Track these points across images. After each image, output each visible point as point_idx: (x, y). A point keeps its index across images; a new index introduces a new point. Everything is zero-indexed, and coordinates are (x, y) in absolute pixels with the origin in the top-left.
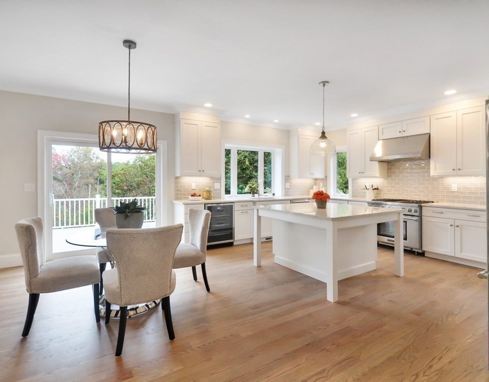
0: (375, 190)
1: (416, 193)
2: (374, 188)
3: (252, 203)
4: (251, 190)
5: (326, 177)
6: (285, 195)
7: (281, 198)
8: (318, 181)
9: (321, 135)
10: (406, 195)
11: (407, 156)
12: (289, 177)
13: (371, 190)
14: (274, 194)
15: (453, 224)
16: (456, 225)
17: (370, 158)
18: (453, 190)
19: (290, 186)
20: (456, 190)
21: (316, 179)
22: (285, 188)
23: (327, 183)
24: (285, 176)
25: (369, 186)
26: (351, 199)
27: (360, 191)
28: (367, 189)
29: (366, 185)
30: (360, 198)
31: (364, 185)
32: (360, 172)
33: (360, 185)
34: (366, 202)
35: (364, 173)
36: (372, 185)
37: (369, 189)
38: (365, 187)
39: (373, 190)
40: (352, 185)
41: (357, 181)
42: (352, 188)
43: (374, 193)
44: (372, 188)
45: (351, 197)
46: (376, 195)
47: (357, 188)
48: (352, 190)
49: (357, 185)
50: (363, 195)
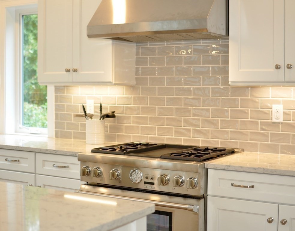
0: (107, 119)
1: (199, 126)
2: (104, 112)
10: (177, 133)
11: (175, 26)
15: (275, 218)
16: (280, 220)
18: (274, 120)
20: (281, 120)
25: (95, 107)
27: (73, 122)
28: (86, 116)
29: (84, 105)
30: (73, 139)
31: (82, 104)
32: (68, 68)
33: (73, 103)
34: (77, 156)
35: (76, 71)
36: (101, 105)
37: (93, 115)
38: (83, 111)
39: (102, 119)
40: (55, 105)
41: (67, 94)
42: (55, 113)
43: (106, 127)
44: (100, 114)
45: (52, 138)
46: (109, 133)
47: (66, 113)
48: (56, 119)
49: (66, 104)
50: (80, 131)
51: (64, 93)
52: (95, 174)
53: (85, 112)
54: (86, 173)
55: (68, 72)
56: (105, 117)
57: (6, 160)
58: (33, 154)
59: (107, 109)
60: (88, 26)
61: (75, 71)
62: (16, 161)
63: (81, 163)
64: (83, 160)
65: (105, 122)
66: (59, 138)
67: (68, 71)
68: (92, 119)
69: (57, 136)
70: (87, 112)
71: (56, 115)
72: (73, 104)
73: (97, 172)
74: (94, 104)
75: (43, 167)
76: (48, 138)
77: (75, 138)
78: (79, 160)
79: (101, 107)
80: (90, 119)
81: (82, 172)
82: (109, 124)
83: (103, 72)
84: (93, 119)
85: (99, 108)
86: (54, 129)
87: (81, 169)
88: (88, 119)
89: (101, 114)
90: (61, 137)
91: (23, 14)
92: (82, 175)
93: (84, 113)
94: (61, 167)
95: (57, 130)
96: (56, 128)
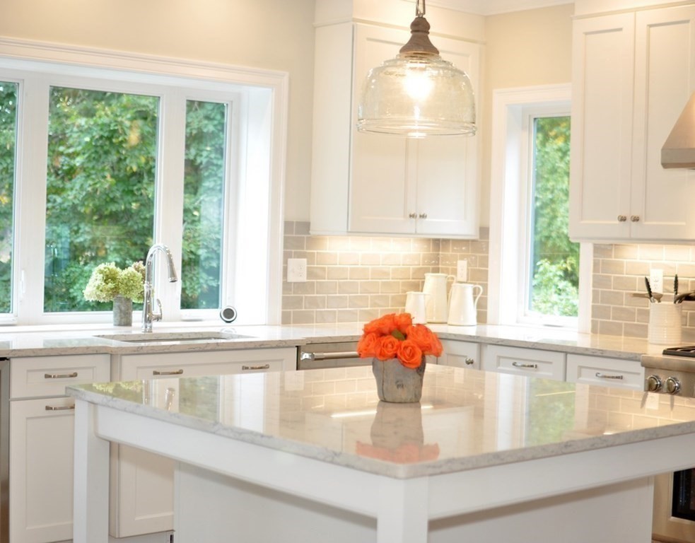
0: (686, 303)
2: (682, 291)
3: (103, 361)
4: (115, 291)
5: (484, 231)
6: (286, 320)
7: (262, 335)
8: (450, 252)
9: (406, 36)
12: (305, 226)
13: (668, 304)
14: (229, 314)
17: (665, 151)
19: (310, 273)
21: (438, 243)
22: (287, 286)
23: (485, 261)
24: (288, 225)
25: (665, 282)
26: (584, 342)
27: (624, 306)
28: (651, 296)
29: (647, 277)
30: (623, 337)
31: (644, 277)
32: (623, 215)
33: (627, 274)
34: (639, 361)
35: (638, 220)
36: (676, 278)
37: (661, 296)
38: (646, 289)
39: (677, 303)
40: (594, 276)
41: (615, 258)
42: (593, 291)
43: (684, 317)
44: (674, 294)
45: (586, 333)
46: (688, 327)
47: (612, 290)
48: (593, 301)
49: (613, 275)
50: (636, 323)
51: (610, 256)
52: (669, 388)
53: (649, 289)
54: (654, 387)
55: (623, 222)
56: (683, 298)
57: (514, 364)
58: (562, 355)
59: (686, 285)
60: (663, 150)
61: (636, 219)
62: (532, 366)
63: (646, 370)
64: (649, 366)
65: (683, 308)
66: (598, 335)
67: (623, 219)
68: (659, 301)
69: (594, 331)
70: (653, 290)
71: (595, 293)
72: (625, 275)
73: (672, 385)
74: (664, 276)
75: (578, 377)
76: (579, 333)
77: (627, 334)
78: (642, 365)
79: (676, 281)
80: (657, 302)
81: (647, 385)
82: (689, 312)
83: (684, 224)
84: (662, 302)
85: (674, 283)
86: (590, 319)
87: (646, 380)
88: (654, 302)
89: (676, 293)
90: (602, 333)
91: (536, 117)
92: (647, 389)
93: (647, 292)
94: (609, 377)
95: (594, 319)
96: (593, 316)
